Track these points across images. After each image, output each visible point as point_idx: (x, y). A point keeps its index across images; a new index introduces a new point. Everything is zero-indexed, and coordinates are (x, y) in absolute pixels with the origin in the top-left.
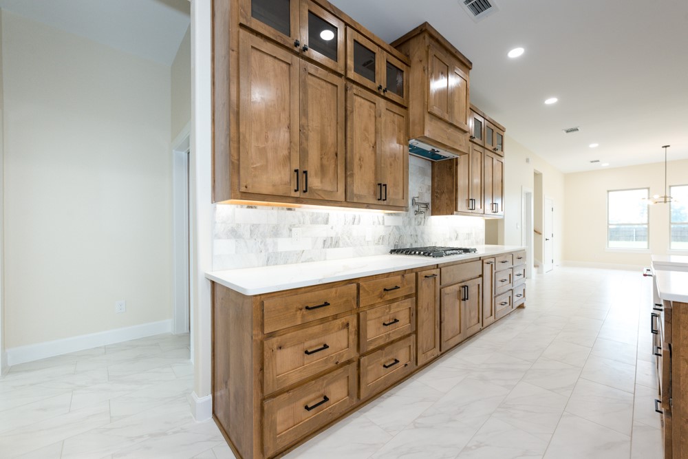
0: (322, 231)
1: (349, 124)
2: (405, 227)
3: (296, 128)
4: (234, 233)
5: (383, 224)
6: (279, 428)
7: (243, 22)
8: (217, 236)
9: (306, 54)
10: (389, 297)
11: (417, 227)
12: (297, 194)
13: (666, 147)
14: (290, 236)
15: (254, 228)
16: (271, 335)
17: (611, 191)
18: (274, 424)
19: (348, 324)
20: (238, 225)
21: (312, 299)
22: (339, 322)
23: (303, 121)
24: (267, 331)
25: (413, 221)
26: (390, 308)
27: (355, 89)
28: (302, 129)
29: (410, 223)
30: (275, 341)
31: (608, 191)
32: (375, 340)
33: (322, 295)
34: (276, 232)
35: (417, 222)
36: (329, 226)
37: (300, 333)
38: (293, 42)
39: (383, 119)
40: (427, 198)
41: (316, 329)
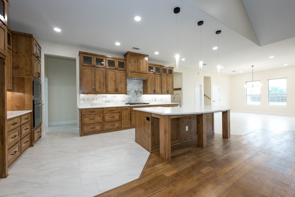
0: (105, 99)
1: (107, 77)
2: (132, 98)
3: (93, 80)
4: (84, 100)
5: (124, 97)
6: (85, 130)
7: (82, 65)
8: (80, 100)
9: (96, 66)
10: (112, 112)
11: (137, 98)
12: (94, 92)
13: (253, 66)
14: (96, 100)
15: (88, 99)
16: (84, 115)
17: (248, 82)
18: (84, 129)
19: (100, 116)
20: (85, 98)
21: (92, 110)
22: (98, 115)
23: (95, 79)
24: (83, 114)
25: (135, 96)
26: (112, 114)
27: (108, 70)
28: (95, 80)
29: (134, 97)
30: (84, 116)
31: (246, 82)
32: (107, 120)
33: (94, 110)
34: (93, 99)
35: (137, 97)
36: (107, 98)
37: (89, 116)
38: (92, 65)
39: (117, 74)
40: (142, 90)
41: (93, 115)
